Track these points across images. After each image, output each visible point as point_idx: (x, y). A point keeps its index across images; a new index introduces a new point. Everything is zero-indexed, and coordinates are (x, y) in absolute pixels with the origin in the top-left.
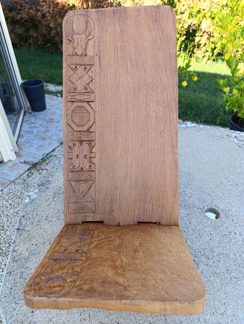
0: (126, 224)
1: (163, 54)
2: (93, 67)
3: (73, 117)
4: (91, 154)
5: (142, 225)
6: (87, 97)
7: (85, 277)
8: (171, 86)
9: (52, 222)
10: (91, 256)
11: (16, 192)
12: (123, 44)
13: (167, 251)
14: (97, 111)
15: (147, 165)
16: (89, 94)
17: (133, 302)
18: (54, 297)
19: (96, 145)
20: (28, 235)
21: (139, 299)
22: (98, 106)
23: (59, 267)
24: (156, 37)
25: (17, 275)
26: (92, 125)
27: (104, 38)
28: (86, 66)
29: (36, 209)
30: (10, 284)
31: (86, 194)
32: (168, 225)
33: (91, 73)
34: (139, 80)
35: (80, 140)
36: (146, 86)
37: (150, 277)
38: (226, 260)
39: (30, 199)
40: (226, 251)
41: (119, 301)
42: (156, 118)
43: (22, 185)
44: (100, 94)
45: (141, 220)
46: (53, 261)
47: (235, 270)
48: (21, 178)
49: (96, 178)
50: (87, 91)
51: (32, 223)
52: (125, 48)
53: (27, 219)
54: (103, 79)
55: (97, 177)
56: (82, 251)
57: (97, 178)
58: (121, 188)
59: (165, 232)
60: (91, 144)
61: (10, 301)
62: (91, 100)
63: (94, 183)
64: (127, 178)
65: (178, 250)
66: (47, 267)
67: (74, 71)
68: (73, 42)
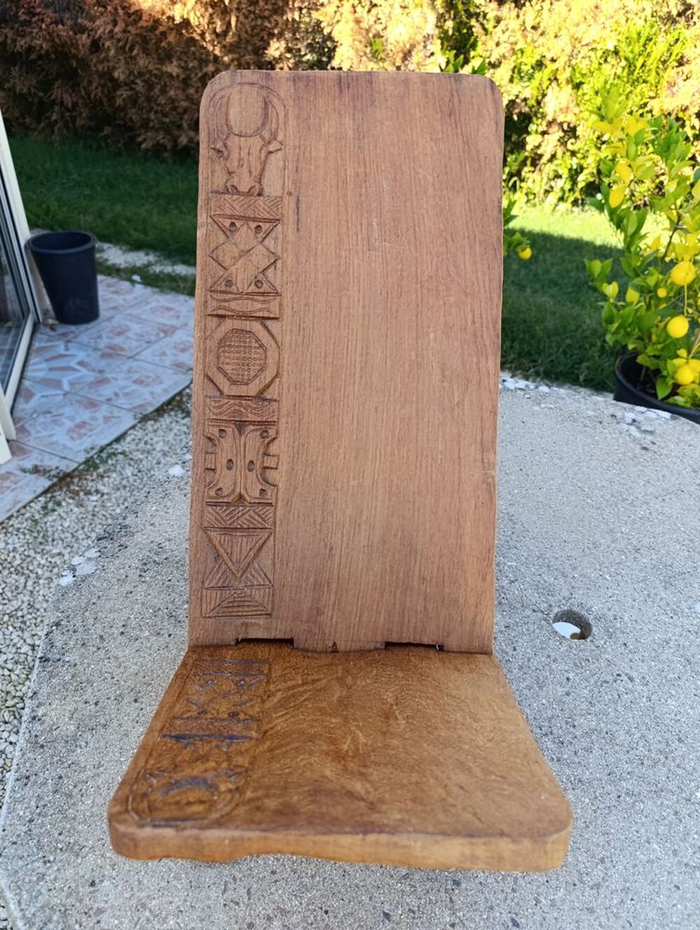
0: (353, 649)
1: (467, 204)
2: (279, 227)
3: (222, 359)
4: (266, 457)
5: (396, 650)
6: (259, 306)
7: (266, 780)
8: (484, 287)
9: (139, 640)
10: (272, 728)
11: (8, 556)
12: (361, 170)
13: (468, 717)
14: (287, 345)
15: (414, 493)
16: (267, 298)
17: (395, 838)
18: (192, 827)
19: (281, 437)
20: (73, 677)
21: (409, 832)
22: (288, 332)
23: (192, 755)
24: (450, 158)
25: (45, 784)
26: (272, 381)
27: (311, 152)
28: (260, 224)
29: (94, 604)
30: (26, 808)
31: (249, 565)
32: (466, 653)
33: (273, 242)
34: (399, 267)
35: (238, 419)
36: (419, 285)
37: (432, 781)
38: (607, 747)
39: (74, 576)
40: (606, 723)
41: (361, 836)
42: (443, 371)
43: (28, 537)
44: (296, 299)
45: (394, 639)
46: (174, 741)
47: (628, 773)
48: (23, 514)
49: (278, 523)
50: (262, 290)
51: (84, 644)
52: (366, 181)
53: (68, 631)
54: (304, 261)
55: (281, 520)
56: (246, 714)
57: (281, 524)
58: (343, 552)
59: (459, 671)
60: (266, 431)
61: (28, 856)
62: (272, 316)
63: (272, 538)
64: (360, 525)
65: (495, 714)
66: (160, 755)
67: (228, 234)
68: (228, 155)
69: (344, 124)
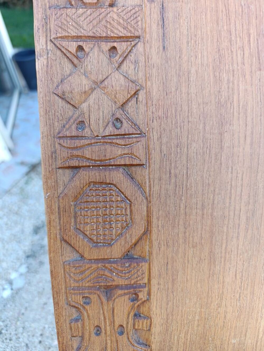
2: (140, 46)
4: (137, 320)
14: (156, 195)
16: (128, 141)
19: (153, 299)
26: (139, 239)
28: (115, 44)
33: (132, 67)
35: (102, 284)
39: (12, 289)
44: (164, 140)
50: (122, 131)
62: (136, 162)
67: (75, 61)
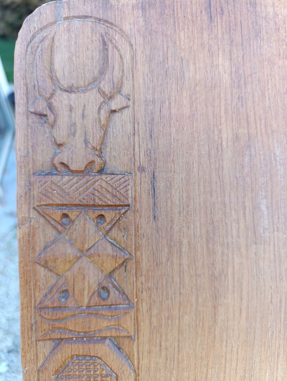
6: (105, 323)
12: (243, 131)
14: (144, 369)
16: (115, 312)
22: (146, 354)
28: (103, 213)
44: (154, 312)
50: (108, 301)
52: (249, 147)
62: (122, 334)
68: (55, 121)
69: (217, 65)
